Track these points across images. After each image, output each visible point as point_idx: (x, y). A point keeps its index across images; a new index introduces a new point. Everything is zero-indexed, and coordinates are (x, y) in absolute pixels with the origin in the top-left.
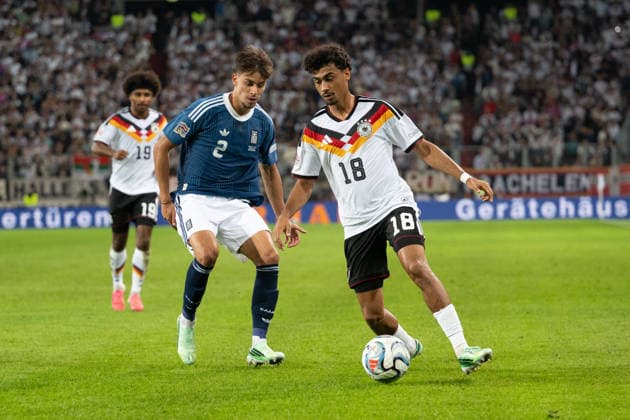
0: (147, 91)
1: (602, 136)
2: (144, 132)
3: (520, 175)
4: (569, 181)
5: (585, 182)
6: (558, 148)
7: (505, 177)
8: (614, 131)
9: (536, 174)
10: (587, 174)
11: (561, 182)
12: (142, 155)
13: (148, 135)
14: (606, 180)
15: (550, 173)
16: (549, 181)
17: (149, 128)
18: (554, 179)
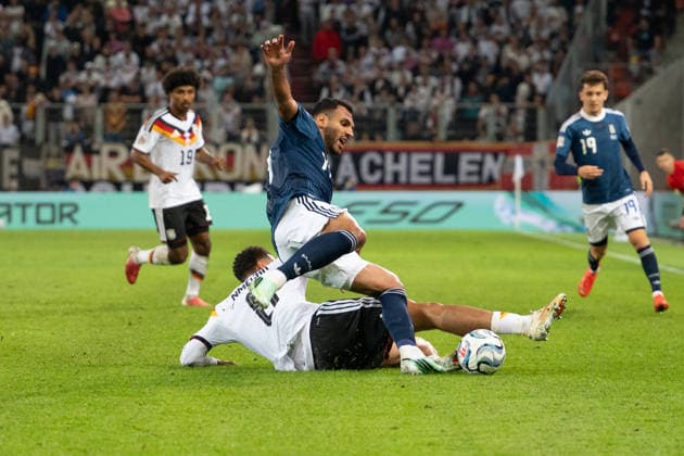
0: (190, 88)
1: (523, 89)
2: (187, 135)
3: (382, 153)
4: (465, 164)
5: (492, 166)
6: (447, 110)
7: (357, 157)
8: (542, 81)
9: (409, 152)
10: (496, 155)
11: (451, 167)
12: (186, 159)
13: (191, 137)
14: (526, 164)
15: (434, 152)
16: (432, 163)
17: (190, 131)
18: (440, 160)
